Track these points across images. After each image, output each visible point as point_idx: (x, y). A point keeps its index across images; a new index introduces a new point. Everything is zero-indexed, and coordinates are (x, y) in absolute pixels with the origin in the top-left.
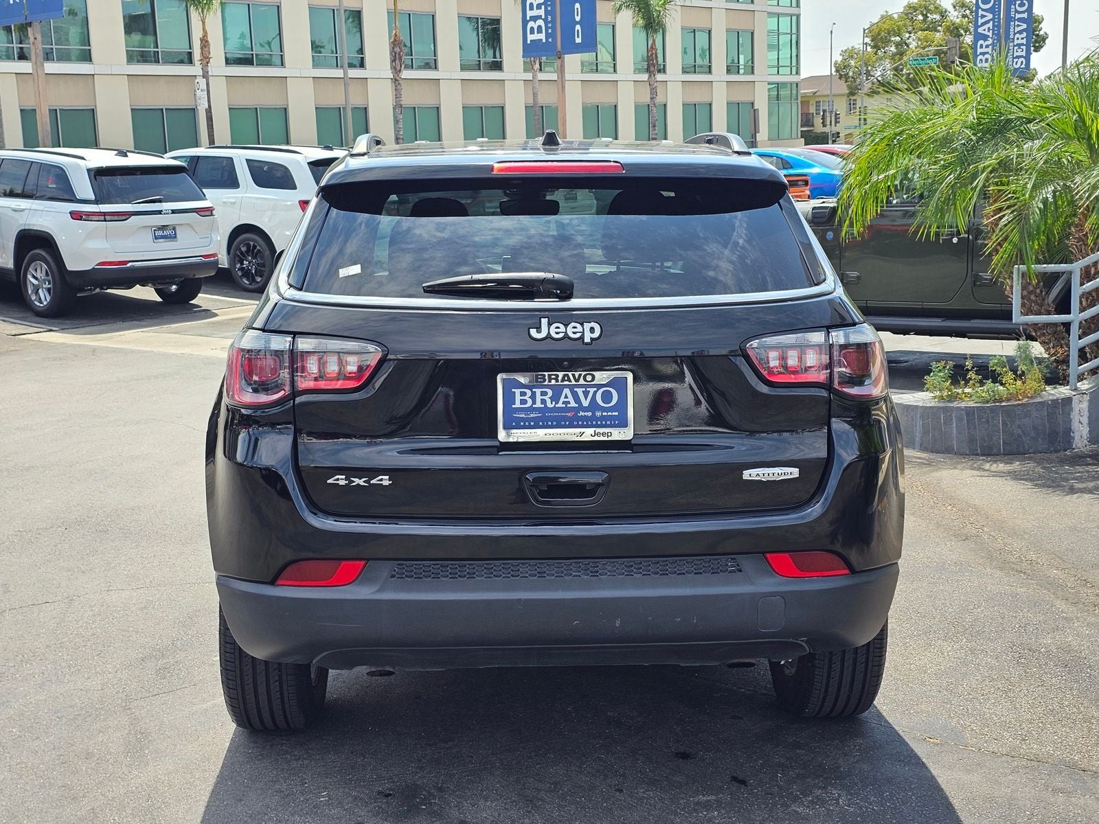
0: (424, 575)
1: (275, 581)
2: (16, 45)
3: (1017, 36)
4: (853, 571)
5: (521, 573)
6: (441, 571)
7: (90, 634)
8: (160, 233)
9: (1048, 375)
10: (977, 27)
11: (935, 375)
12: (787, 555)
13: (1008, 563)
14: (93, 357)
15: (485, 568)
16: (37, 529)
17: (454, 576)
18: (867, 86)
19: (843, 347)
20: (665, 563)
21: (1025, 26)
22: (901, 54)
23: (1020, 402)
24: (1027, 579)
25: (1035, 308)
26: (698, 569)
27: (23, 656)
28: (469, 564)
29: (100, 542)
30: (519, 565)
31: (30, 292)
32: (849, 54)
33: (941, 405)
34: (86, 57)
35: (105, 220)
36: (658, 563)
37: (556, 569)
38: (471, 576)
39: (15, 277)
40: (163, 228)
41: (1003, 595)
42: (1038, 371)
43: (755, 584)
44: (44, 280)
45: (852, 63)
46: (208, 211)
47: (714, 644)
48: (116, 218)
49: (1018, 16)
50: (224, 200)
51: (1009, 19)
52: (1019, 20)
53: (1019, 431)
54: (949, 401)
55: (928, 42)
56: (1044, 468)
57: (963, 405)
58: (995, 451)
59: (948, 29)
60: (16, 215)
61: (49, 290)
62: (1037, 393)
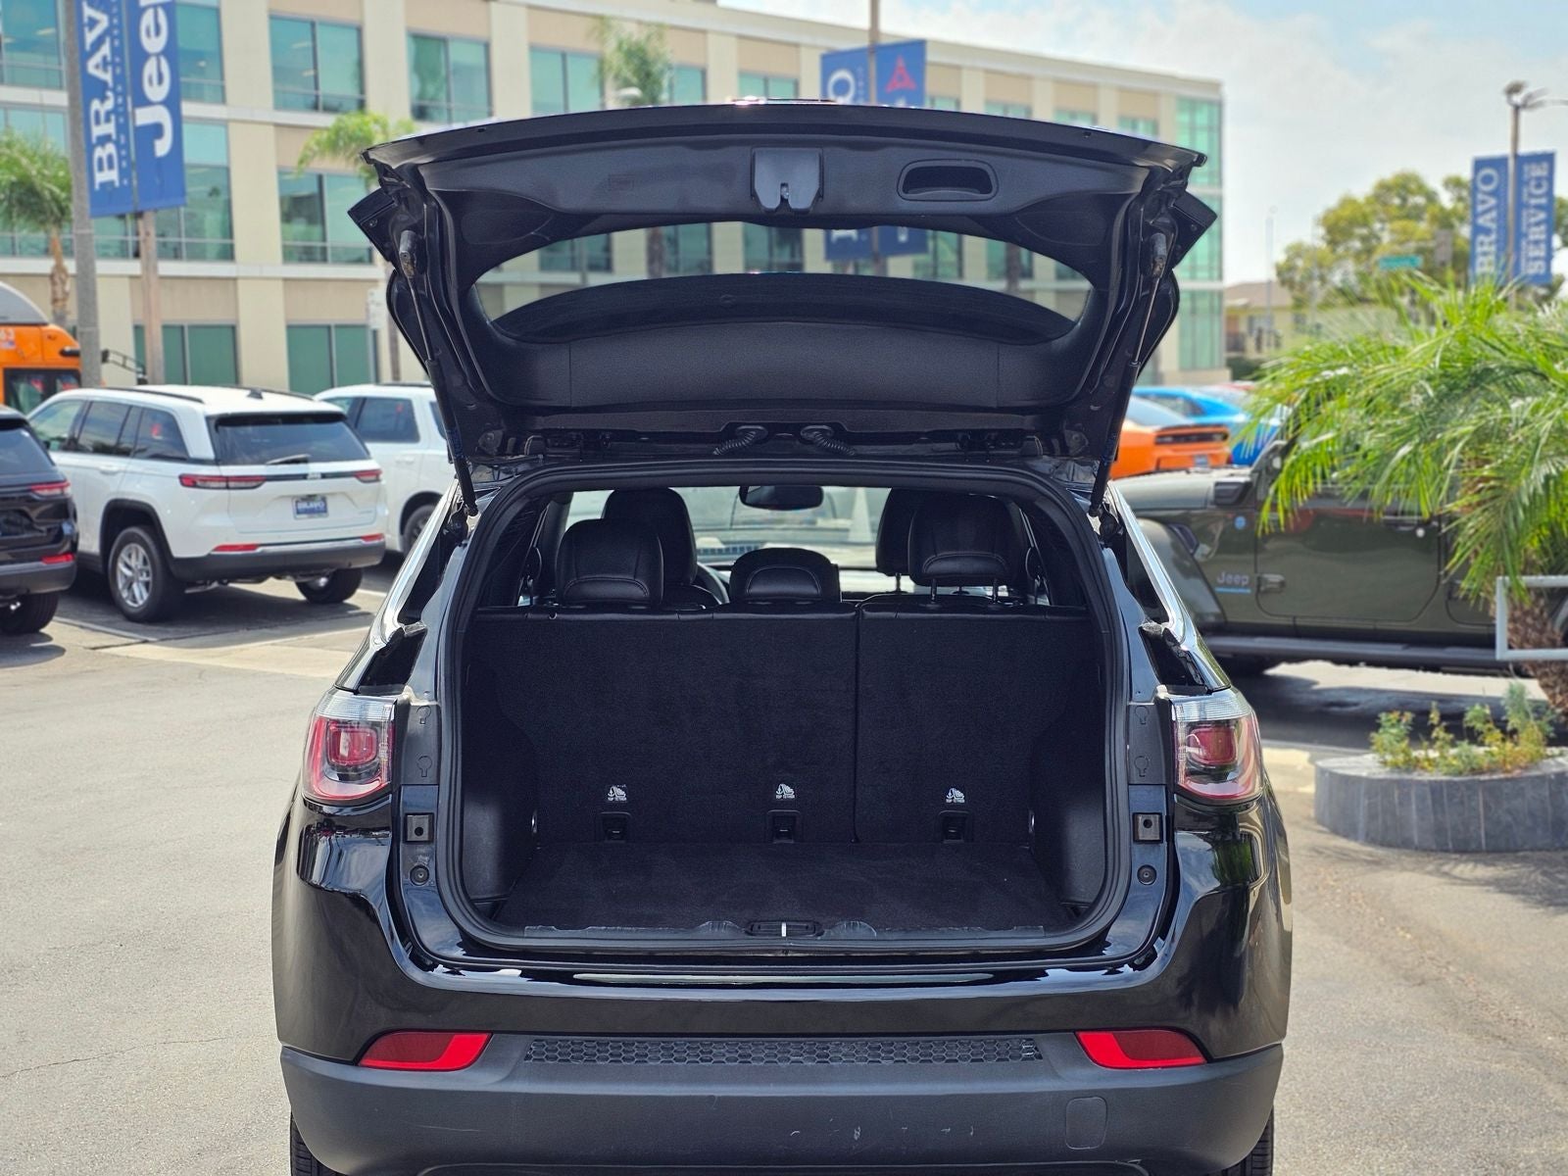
0: (573, 1057)
1: (360, 1059)
2: (131, 239)
3: (1533, 229)
4: (1209, 1059)
5: (715, 1055)
6: (598, 1051)
7: (130, 1111)
8: (303, 506)
9: (1552, 735)
10: (1476, 215)
11: (1385, 732)
12: (1110, 1034)
13: (1481, 1023)
14: (199, 681)
15: (663, 1048)
16: (81, 946)
17: (616, 1058)
18: (1320, 296)
19: (1192, 726)
20: (928, 1045)
21: (1542, 216)
22: (1369, 251)
23: (1509, 776)
24: (1508, 1048)
25: (1533, 635)
26: (978, 1054)
27: (30, 1145)
28: (639, 1042)
29: (166, 966)
30: (711, 1044)
31: (120, 586)
32: (1296, 251)
33: (1396, 776)
34: (228, 254)
35: (228, 488)
36: (918, 1043)
37: (767, 1051)
38: (642, 1058)
39: (100, 566)
40: (310, 498)
41: (1469, 1075)
42: (1536, 728)
43: (1059, 1077)
44: (141, 571)
45: (1300, 263)
46: (372, 476)
47: (998, 1167)
48: (243, 484)
49: (1533, 201)
50: (397, 458)
51: (1520, 206)
52: (1535, 207)
53: (1509, 819)
54: (1408, 771)
55: (1404, 237)
56: (1544, 873)
57: (1426, 777)
58: (1473, 846)
59: (1434, 219)
60: (104, 478)
61: (147, 584)
62: (1533, 762)
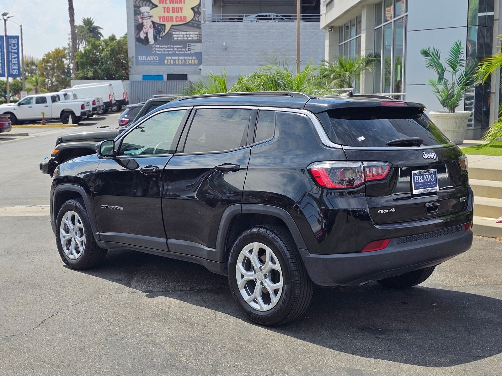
0: (405, 242)
1: (362, 251)
3: (13, 60)
6: (409, 239)
15: (419, 237)
17: (412, 240)
28: (415, 236)
38: (416, 240)
43: (464, 234)
49: (13, 51)
51: (9, 53)
52: (14, 53)
